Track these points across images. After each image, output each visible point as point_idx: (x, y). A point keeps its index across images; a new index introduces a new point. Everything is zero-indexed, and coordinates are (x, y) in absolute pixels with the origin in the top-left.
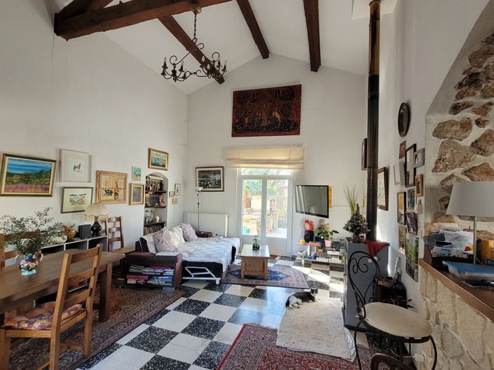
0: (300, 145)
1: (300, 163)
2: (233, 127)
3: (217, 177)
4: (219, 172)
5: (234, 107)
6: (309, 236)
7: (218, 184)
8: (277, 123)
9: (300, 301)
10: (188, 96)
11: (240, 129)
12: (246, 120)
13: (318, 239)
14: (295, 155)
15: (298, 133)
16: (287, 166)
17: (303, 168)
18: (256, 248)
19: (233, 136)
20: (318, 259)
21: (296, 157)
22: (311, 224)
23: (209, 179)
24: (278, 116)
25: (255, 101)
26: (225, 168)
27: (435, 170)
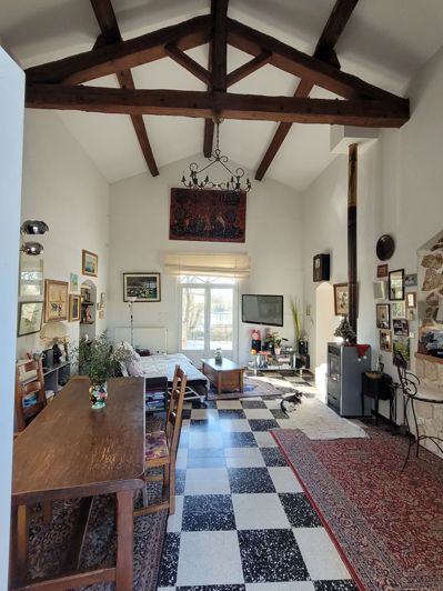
0: (245, 254)
1: (246, 271)
2: (171, 228)
3: (152, 285)
4: (154, 279)
5: (172, 206)
6: (257, 346)
7: (154, 293)
8: (222, 229)
9: (292, 404)
10: (111, 185)
11: (179, 230)
12: (187, 222)
13: (266, 348)
14: (241, 263)
15: (243, 241)
16: (232, 275)
17: (249, 277)
18: (219, 362)
19: (171, 238)
20: (270, 368)
21: (243, 266)
22: (258, 333)
23: (142, 287)
24: (222, 221)
25: (196, 202)
26: (162, 275)
27: (423, 289)
